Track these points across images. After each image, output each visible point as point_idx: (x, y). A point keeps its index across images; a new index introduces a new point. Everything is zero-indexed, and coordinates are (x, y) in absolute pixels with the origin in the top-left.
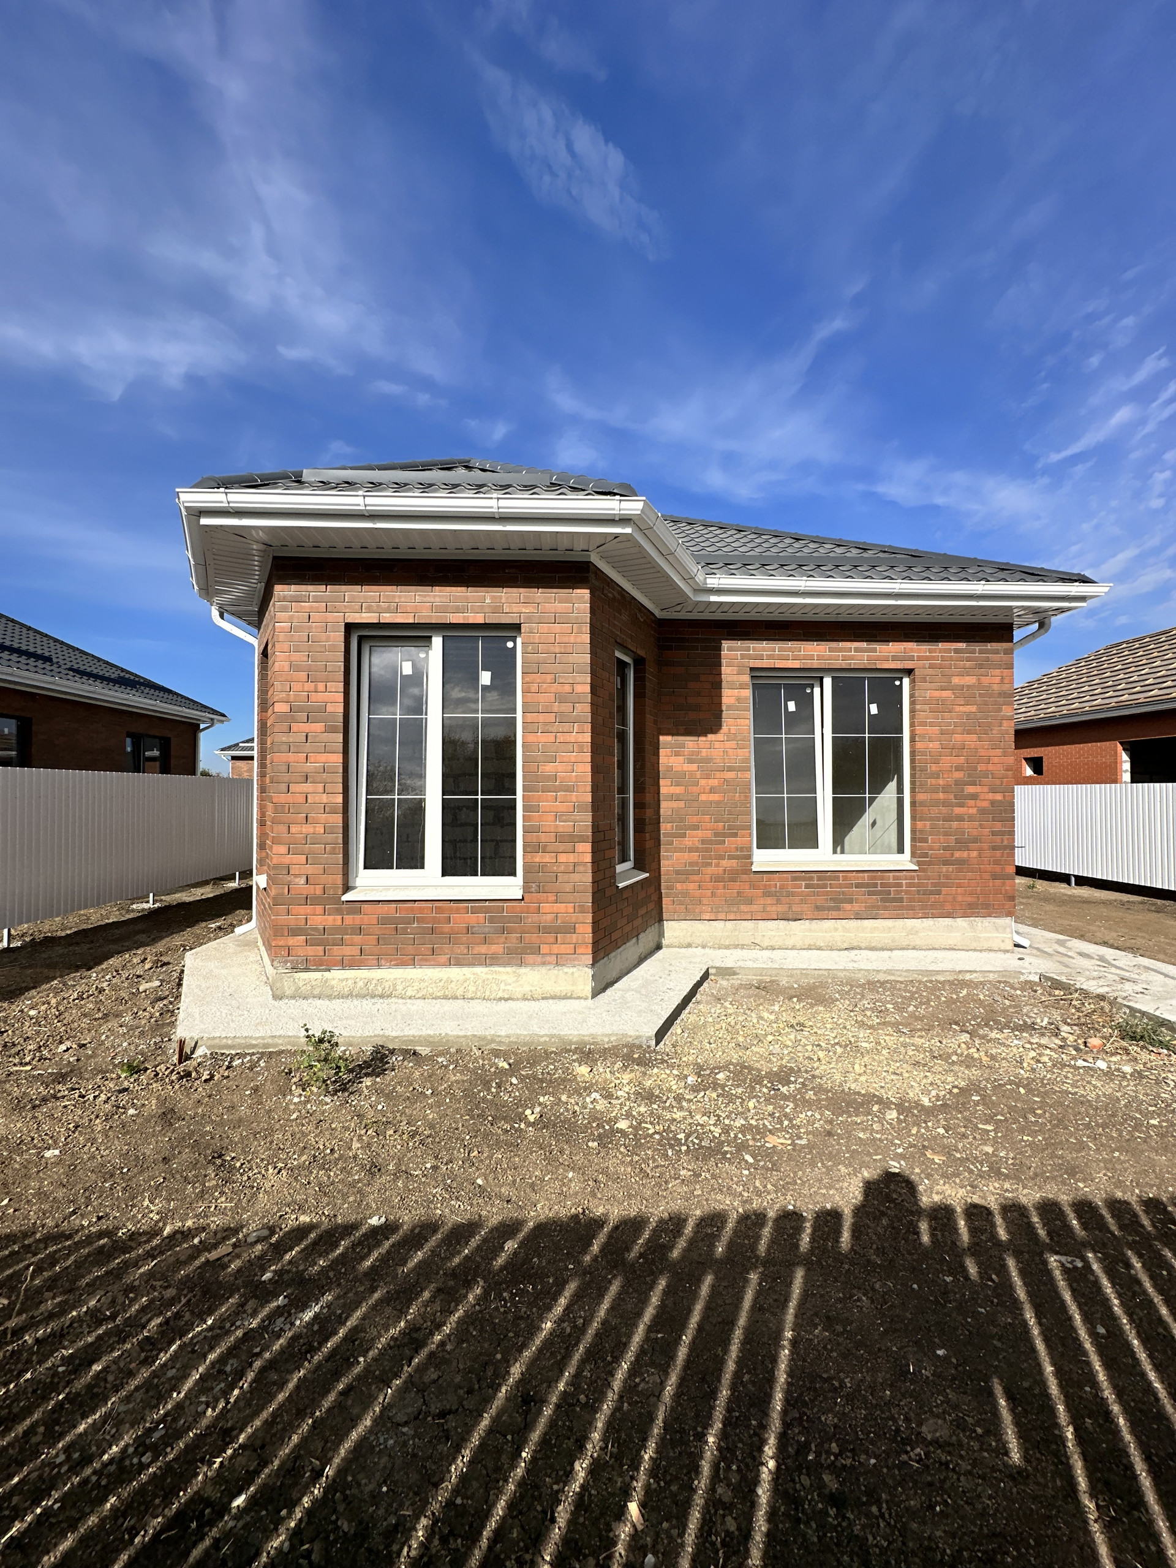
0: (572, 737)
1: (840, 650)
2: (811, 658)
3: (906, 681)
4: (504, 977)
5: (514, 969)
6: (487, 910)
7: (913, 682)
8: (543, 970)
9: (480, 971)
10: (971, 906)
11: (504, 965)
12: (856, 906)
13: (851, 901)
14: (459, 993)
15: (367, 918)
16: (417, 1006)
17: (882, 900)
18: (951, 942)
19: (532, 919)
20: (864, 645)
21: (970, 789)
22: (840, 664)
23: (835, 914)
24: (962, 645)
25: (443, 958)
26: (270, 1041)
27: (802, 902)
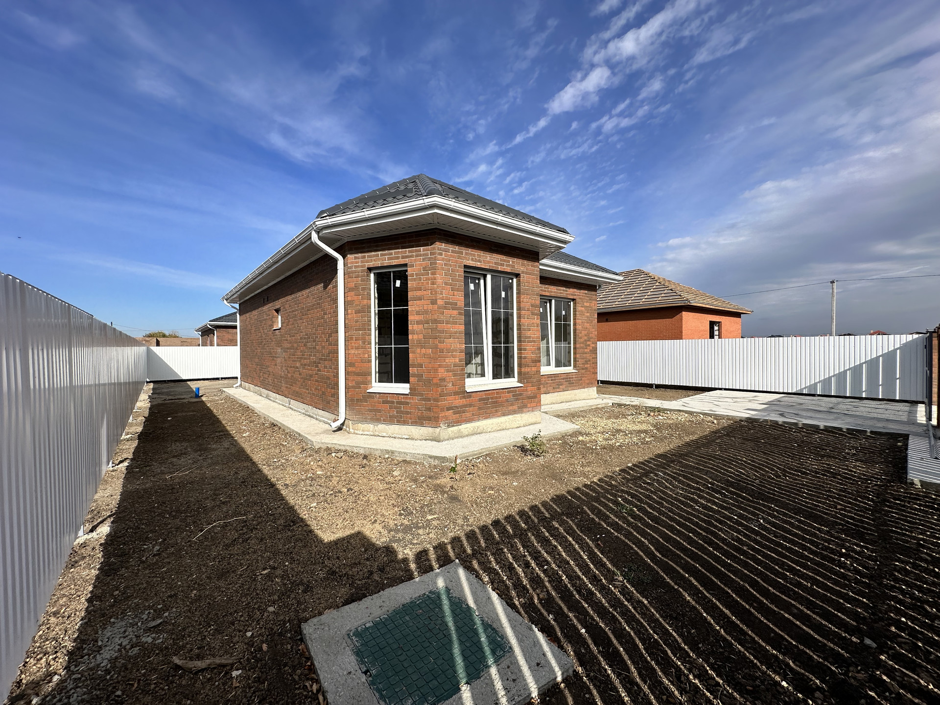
2: (551, 292)
3: (572, 303)
4: (518, 418)
5: (520, 414)
7: (575, 304)
8: (528, 414)
9: (510, 417)
10: (588, 384)
11: (518, 413)
12: (564, 386)
13: (562, 385)
14: (504, 427)
17: (569, 384)
18: (583, 397)
19: (525, 394)
20: (564, 289)
21: (588, 343)
22: (559, 295)
23: (558, 390)
24: (586, 292)
25: (499, 414)
27: (550, 386)
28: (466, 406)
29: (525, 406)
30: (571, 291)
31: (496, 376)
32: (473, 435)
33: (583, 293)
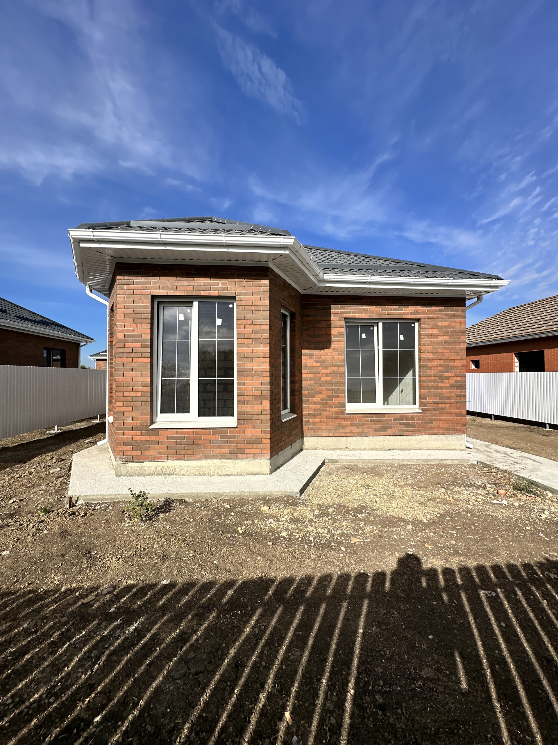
0: (261, 350)
1: (387, 310)
3: (417, 325)
5: (232, 461)
6: (220, 433)
7: (420, 325)
8: (247, 461)
10: (446, 429)
11: (228, 459)
12: (394, 430)
13: (391, 427)
14: (206, 472)
15: (162, 436)
16: (185, 479)
17: (406, 427)
18: (437, 446)
19: (241, 437)
20: (397, 307)
21: (446, 375)
22: (386, 316)
23: (384, 433)
24: (442, 308)
25: (199, 456)
26: (114, 497)
27: (369, 428)
30: (410, 309)
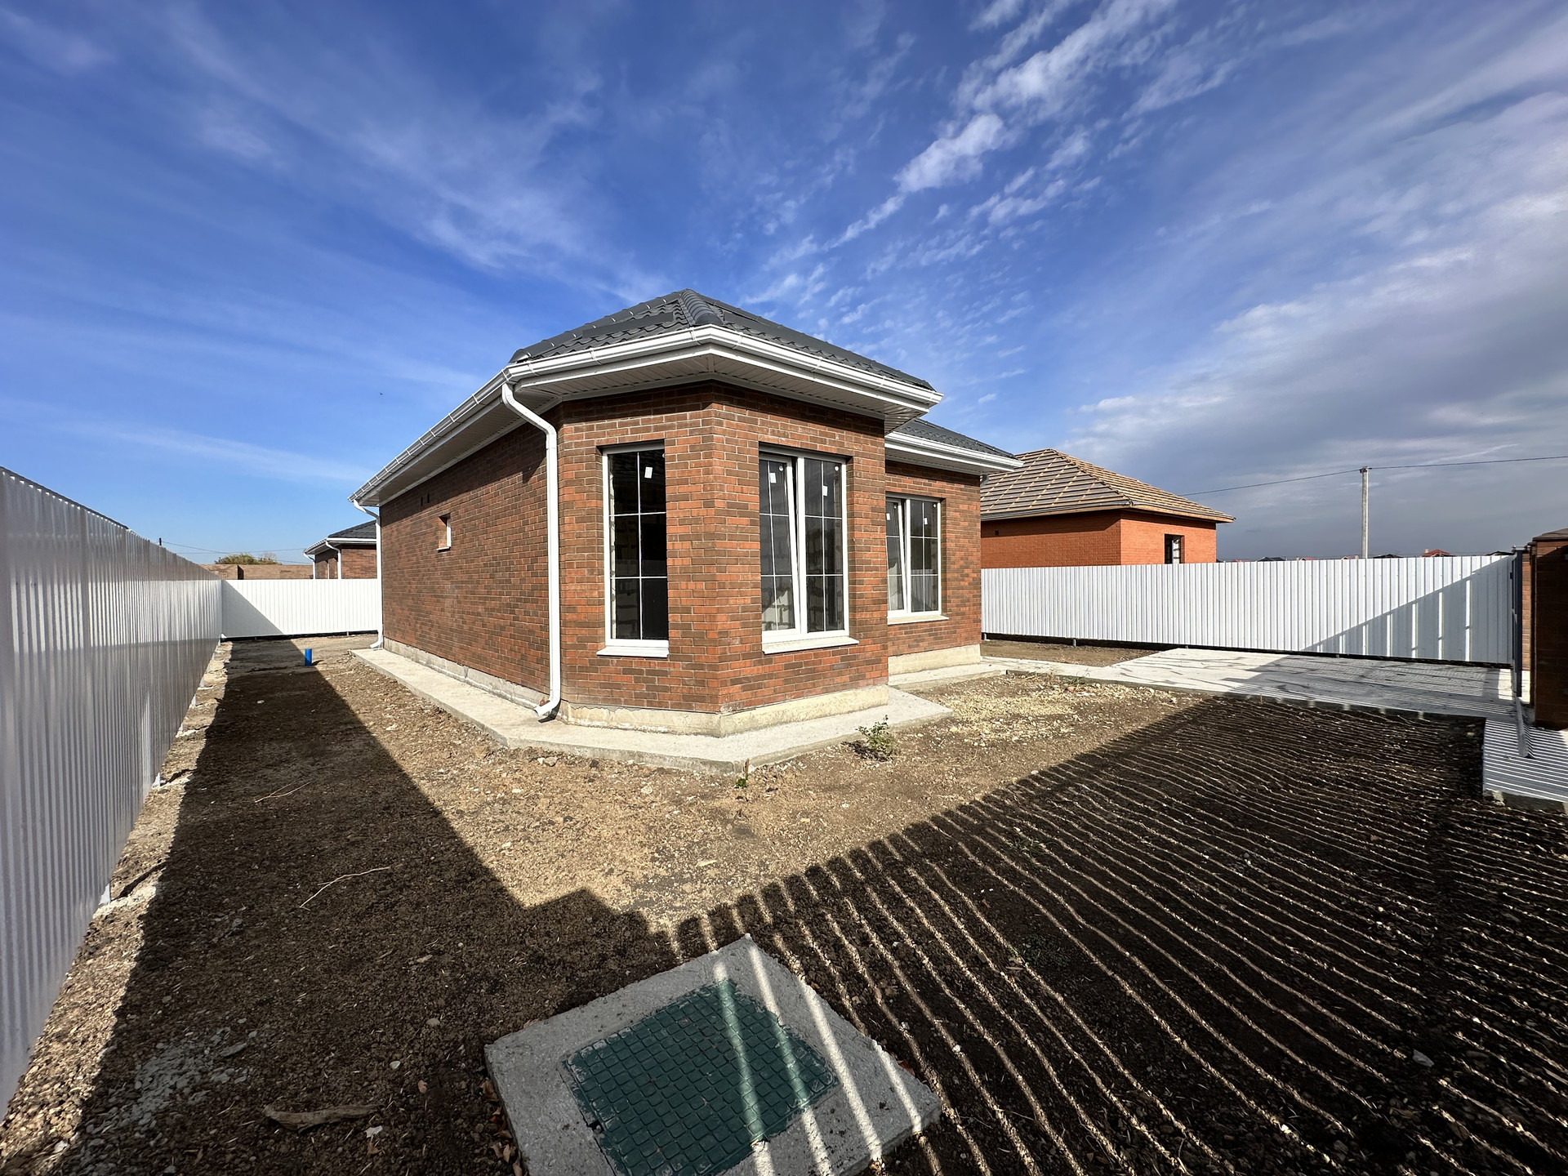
1: (918, 483)
2: (905, 486)
3: (939, 505)
4: (850, 697)
5: (854, 690)
7: (941, 506)
8: (867, 689)
9: (837, 695)
10: (966, 639)
11: (849, 689)
12: (926, 644)
13: (923, 640)
14: (827, 712)
16: (808, 725)
17: (935, 639)
19: (861, 657)
20: (927, 481)
21: (966, 571)
22: (917, 492)
23: (916, 649)
24: (963, 486)
25: (819, 689)
26: (788, 752)
27: (903, 643)
28: (763, 677)
29: (863, 677)
30: (938, 484)
31: (813, 626)
32: (774, 725)
33: (957, 489)
